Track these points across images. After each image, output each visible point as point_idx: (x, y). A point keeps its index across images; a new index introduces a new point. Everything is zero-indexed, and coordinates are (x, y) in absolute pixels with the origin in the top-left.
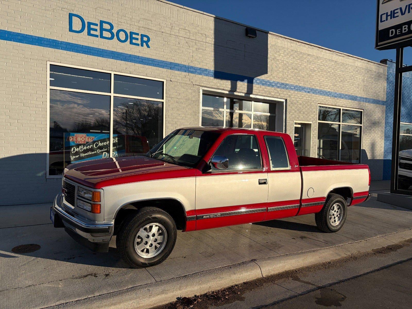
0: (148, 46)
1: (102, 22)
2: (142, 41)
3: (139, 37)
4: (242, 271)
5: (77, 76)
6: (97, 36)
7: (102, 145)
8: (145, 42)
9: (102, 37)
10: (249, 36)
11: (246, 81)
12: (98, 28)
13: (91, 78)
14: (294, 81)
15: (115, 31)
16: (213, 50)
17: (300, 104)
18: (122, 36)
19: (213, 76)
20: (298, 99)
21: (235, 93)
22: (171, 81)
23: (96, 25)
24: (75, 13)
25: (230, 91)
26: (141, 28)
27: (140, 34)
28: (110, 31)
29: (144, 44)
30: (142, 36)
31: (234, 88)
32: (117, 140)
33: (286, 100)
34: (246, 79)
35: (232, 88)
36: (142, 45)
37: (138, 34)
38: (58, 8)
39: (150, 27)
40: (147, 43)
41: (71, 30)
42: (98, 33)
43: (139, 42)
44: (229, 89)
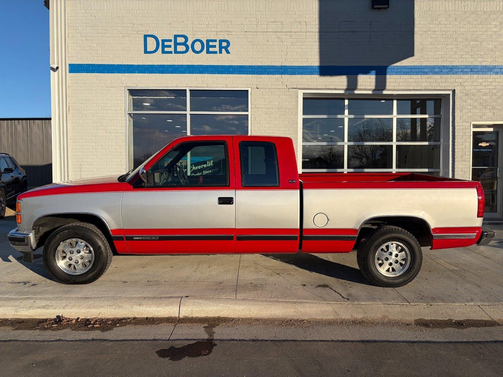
0: (228, 52)
1: (176, 37)
2: (221, 47)
3: (217, 44)
4: (153, 304)
5: (159, 97)
6: (171, 52)
7: (196, 168)
8: (224, 47)
9: (176, 52)
10: (376, 8)
11: (374, 72)
12: (172, 44)
13: (173, 98)
14: (472, 60)
15: (189, 43)
16: (317, 40)
17: (486, 94)
18: (198, 46)
19: (318, 73)
20: (479, 88)
21: (356, 92)
22: (258, 88)
23: (170, 41)
24: (149, 33)
25: (346, 90)
26: (218, 33)
27: (218, 41)
28: (185, 44)
29: (223, 50)
30: (221, 41)
31: (352, 85)
32: (212, 164)
33: (454, 91)
34: (373, 70)
35: (348, 85)
36: (221, 52)
37: (215, 41)
38: (133, 32)
39: (230, 30)
40: (226, 48)
41: (146, 52)
42: (172, 49)
43: (217, 49)
44: (345, 87)
